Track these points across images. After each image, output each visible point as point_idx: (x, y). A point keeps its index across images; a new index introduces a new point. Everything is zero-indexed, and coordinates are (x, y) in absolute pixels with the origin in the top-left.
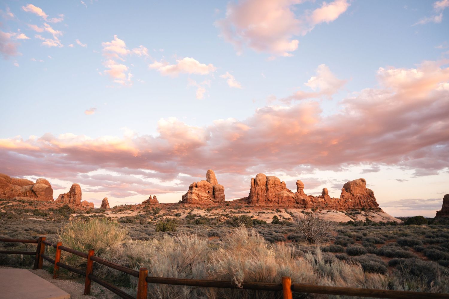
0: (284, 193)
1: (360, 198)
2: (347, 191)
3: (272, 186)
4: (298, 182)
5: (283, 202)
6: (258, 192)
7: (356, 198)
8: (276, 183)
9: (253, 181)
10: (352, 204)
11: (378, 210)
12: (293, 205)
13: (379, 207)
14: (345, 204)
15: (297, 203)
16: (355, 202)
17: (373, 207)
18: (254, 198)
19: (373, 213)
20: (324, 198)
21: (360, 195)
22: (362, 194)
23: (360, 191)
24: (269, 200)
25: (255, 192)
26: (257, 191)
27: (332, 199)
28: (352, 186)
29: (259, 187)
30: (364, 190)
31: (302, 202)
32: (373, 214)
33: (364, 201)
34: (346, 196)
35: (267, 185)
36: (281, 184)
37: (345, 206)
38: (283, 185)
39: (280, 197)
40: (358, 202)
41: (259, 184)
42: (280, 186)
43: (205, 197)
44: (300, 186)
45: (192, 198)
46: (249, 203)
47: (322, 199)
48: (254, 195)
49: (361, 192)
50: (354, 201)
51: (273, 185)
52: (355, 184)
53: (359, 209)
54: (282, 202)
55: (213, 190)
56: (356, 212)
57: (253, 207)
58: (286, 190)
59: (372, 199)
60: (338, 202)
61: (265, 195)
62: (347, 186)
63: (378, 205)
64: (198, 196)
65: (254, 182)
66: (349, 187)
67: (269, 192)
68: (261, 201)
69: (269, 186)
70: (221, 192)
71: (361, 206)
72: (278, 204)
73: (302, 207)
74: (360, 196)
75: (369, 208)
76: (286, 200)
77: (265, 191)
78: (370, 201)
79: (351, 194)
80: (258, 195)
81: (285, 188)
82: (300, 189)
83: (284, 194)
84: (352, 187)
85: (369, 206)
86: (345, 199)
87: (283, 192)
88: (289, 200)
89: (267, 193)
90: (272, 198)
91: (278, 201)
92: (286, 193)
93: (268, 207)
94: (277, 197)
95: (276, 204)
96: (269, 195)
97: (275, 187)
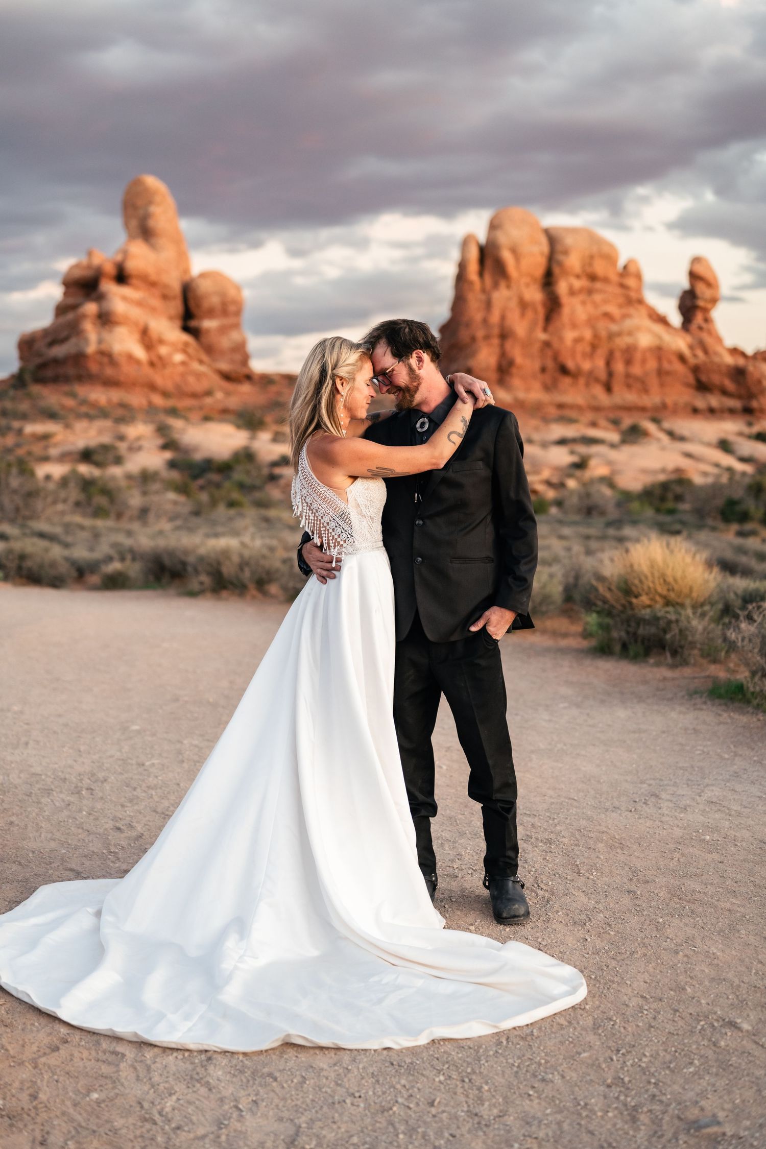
0: (638, 329)
3: (577, 284)
4: (699, 269)
5: (637, 379)
6: (503, 318)
8: (599, 268)
9: (473, 252)
12: (687, 398)
15: (702, 387)
18: (484, 353)
24: (564, 370)
25: (485, 321)
26: (495, 318)
29: (507, 292)
31: (729, 385)
35: (548, 280)
36: (621, 275)
38: (631, 282)
39: (618, 355)
41: (508, 268)
42: (618, 290)
44: (705, 293)
48: (480, 334)
51: (585, 281)
54: (630, 381)
58: (644, 312)
61: (542, 336)
65: (481, 261)
67: (564, 318)
68: (520, 377)
69: (562, 287)
72: (610, 390)
76: (648, 367)
77: (542, 316)
80: (503, 337)
81: (639, 301)
82: (705, 308)
83: (639, 336)
87: (635, 321)
88: (668, 373)
89: (551, 328)
90: (579, 357)
91: (610, 374)
92: (650, 331)
93: (561, 406)
94: (601, 354)
95: (598, 391)
96: (561, 339)
97: (590, 292)
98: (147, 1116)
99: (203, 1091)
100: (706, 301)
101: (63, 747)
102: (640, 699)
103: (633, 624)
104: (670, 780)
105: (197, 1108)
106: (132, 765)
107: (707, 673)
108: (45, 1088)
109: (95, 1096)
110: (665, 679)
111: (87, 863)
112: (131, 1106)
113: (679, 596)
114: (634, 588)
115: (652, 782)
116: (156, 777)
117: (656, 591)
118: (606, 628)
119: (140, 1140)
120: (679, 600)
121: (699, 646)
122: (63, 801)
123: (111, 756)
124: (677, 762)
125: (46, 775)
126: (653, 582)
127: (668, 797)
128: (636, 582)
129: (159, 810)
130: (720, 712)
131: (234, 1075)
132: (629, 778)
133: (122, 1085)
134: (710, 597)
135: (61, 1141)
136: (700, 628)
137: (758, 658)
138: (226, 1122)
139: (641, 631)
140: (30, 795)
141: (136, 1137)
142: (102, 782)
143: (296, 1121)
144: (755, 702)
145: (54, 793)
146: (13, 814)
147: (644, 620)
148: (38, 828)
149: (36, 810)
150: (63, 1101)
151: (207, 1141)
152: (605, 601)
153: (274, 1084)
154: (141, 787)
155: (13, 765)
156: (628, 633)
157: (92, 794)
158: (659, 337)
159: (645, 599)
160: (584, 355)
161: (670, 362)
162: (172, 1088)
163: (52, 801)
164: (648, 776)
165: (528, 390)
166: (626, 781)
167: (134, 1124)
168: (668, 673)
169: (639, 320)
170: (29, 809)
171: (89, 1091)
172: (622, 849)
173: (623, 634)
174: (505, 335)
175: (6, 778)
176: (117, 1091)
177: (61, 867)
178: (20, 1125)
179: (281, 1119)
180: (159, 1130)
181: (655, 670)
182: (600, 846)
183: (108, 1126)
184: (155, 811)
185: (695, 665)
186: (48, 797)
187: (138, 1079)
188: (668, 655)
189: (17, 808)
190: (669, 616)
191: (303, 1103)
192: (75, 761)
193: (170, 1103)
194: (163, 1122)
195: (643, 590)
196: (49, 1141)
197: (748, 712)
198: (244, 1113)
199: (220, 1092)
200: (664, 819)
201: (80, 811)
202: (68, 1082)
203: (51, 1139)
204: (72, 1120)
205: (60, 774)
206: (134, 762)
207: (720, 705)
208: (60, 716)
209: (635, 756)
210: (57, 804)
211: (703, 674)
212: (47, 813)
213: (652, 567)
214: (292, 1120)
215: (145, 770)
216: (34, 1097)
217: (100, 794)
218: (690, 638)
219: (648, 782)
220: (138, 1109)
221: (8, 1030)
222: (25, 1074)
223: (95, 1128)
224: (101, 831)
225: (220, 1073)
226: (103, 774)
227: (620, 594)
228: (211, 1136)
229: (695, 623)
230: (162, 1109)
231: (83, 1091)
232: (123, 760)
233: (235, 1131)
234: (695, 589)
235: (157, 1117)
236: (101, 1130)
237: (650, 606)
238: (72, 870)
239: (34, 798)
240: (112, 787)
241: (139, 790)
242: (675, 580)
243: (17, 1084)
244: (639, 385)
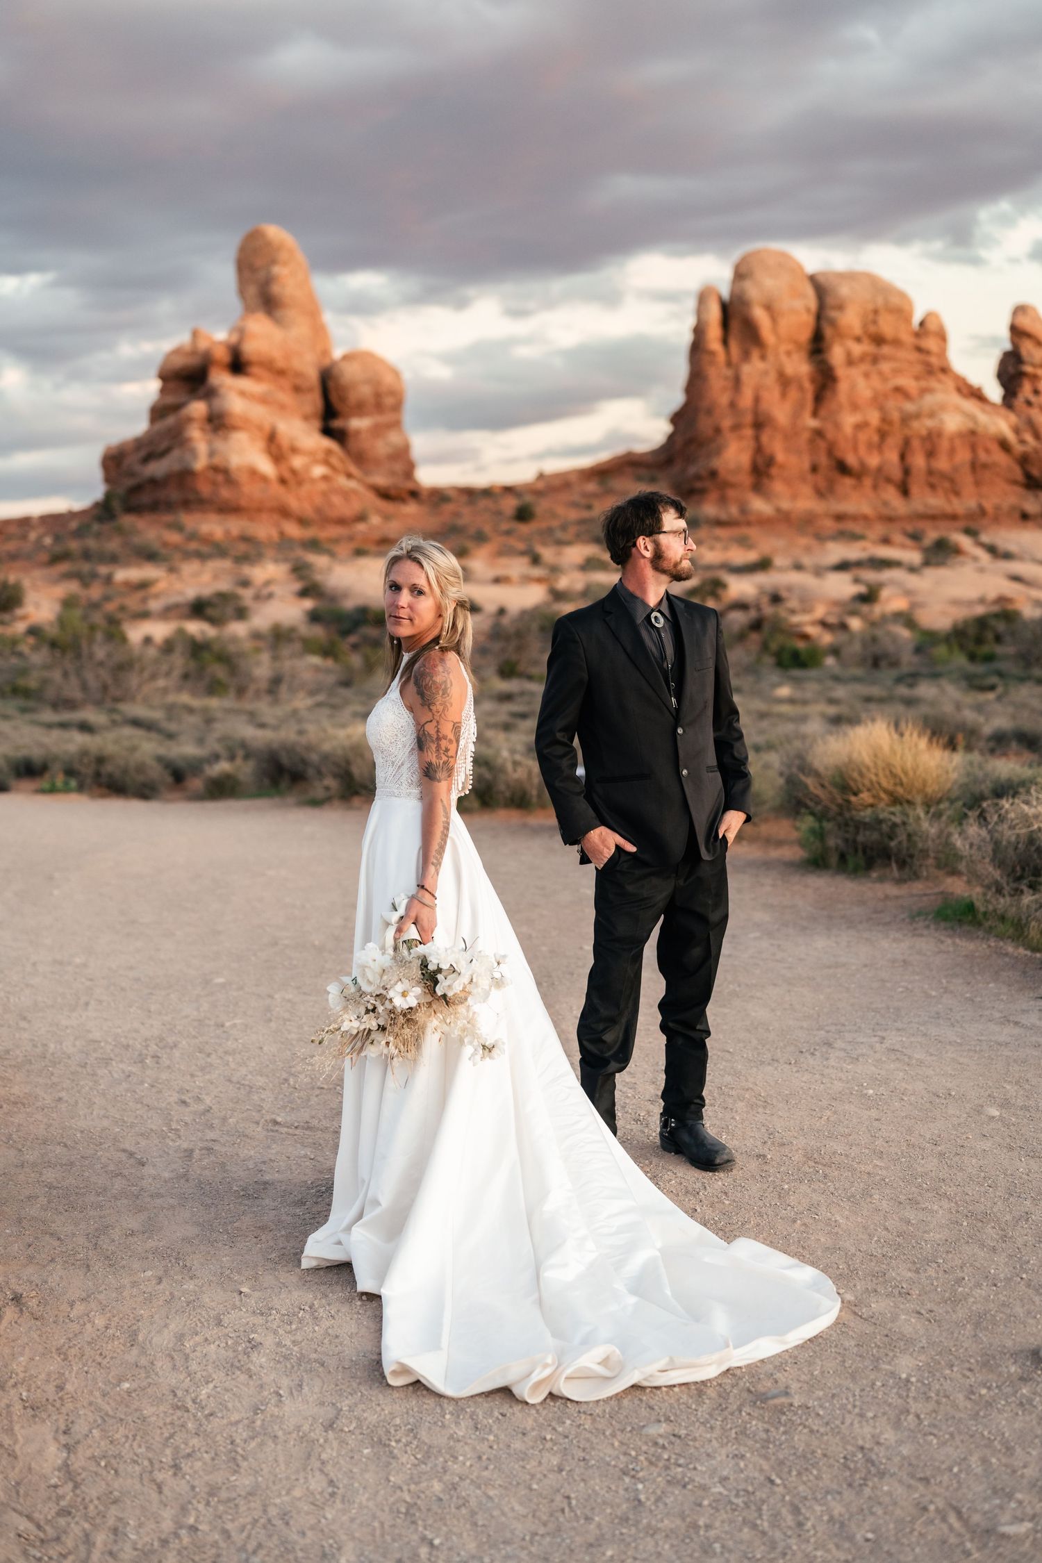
0: (943, 407)
3: (858, 349)
4: (1021, 323)
5: (943, 476)
6: (756, 399)
8: (887, 326)
9: (714, 311)
12: (1012, 499)
15: (1032, 483)
18: (733, 449)
24: (842, 468)
25: (733, 405)
26: (747, 399)
29: (761, 364)
35: (817, 345)
36: (917, 334)
38: (931, 345)
39: (916, 443)
41: (761, 334)
42: (914, 356)
44: (1038, 355)
46: (690, 492)
48: (726, 425)
51: (867, 346)
54: (934, 479)
55: (321, 400)
57: (733, 522)
58: (950, 384)
61: (812, 423)
65: (727, 323)
67: (842, 398)
68: (782, 478)
69: (836, 355)
70: (387, 417)
72: (905, 489)
76: (958, 459)
77: (811, 396)
80: (758, 427)
81: (943, 370)
83: (944, 417)
87: (939, 396)
88: (985, 466)
89: (823, 412)
90: (862, 450)
91: (907, 472)
92: (958, 409)
93: (840, 517)
94: (894, 442)
95: (891, 495)
96: (837, 426)
97: (875, 360)
98: (180, 1404)
99: (243, 1378)
100: (1034, 365)
101: (131, 1007)
102: (851, 924)
103: (851, 829)
104: (855, 1025)
105: (234, 1394)
106: (209, 1026)
107: (941, 888)
108: (73, 1379)
109: (126, 1385)
110: (887, 897)
111: (143, 1143)
112: (163, 1395)
113: (910, 792)
114: (852, 784)
115: (833, 1028)
116: (236, 1040)
117: (879, 784)
118: (820, 835)
119: (169, 1427)
120: (909, 797)
121: (932, 855)
122: (123, 1072)
123: (186, 1017)
124: (871, 1003)
125: (107, 1042)
126: (876, 775)
127: (843, 1046)
128: (855, 775)
129: (234, 1079)
130: (943, 938)
131: (279, 1362)
132: (805, 1024)
133: (157, 1374)
134: (949, 790)
135: (85, 1430)
136: (933, 831)
137: (991, 869)
138: (263, 1408)
139: (860, 838)
140: (84, 1066)
141: (165, 1424)
142: (171, 1048)
143: (338, 1405)
144: (987, 924)
145: (114, 1063)
146: (63, 1089)
147: (865, 824)
148: (91, 1104)
149: (91, 1084)
150: (91, 1392)
151: (240, 1426)
152: (817, 800)
153: (320, 1369)
154: (215, 1051)
155: (68, 1031)
156: (846, 840)
157: (157, 1063)
158: (972, 418)
159: (865, 797)
160: (870, 446)
161: (987, 451)
162: (210, 1376)
163: (110, 1072)
164: (830, 1021)
165: (794, 497)
166: (802, 1028)
167: (165, 1413)
168: (891, 889)
169: (944, 395)
170: (82, 1083)
171: (120, 1381)
172: (765, 1107)
173: (840, 842)
174: (759, 423)
175: (58, 1047)
176: (150, 1380)
177: (112, 1149)
178: (44, 1415)
179: (322, 1404)
180: (191, 1417)
181: (878, 886)
182: (740, 1105)
183: (138, 1414)
184: (230, 1081)
185: (927, 878)
186: (106, 1067)
187: (174, 1368)
188: (894, 866)
189: (68, 1082)
190: (893, 818)
191: (348, 1387)
192: (143, 1024)
193: (204, 1392)
194: (195, 1408)
195: (864, 785)
196: (72, 1430)
197: (978, 937)
198: (283, 1399)
199: (260, 1379)
200: (826, 1071)
201: (142, 1083)
202: (98, 1373)
203: (76, 1428)
204: (99, 1410)
205: (123, 1039)
206: (212, 1023)
207: (945, 929)
208: (131, 968)
209: (822, 997)
210: (116, 1076)
211: (936, 890)
212: (102, 1087)
213: (876, 756)
214: (333, 1404)
215: (224, 1032)
216: (60, 1388)
217: (168, 1062)
218: (920, 845)
219: (827, 1028)
220: (171, 1397)
221: (38, 1323)
222: (54, 1365)
223: (123, 1417)
224: (164, 1105)
225: (263, 1360)
226: (174, 1038)
227: (835, 791)
228: (246, 1422)
229: (925, 825)
230: (196, 1398)
231: (115, 1382)
232: (199, 1020)
233: (272, 1416)
234: (930, 782)
235: (190, 1404)
236: (130, 1419)
237: (872, 806)
238: (124, 1151)
239: (89, 1069)
240: (182, 1054)
241: (213, 1056)
242: (906, 773)
243: (43, 1376)
244: (947, 485)
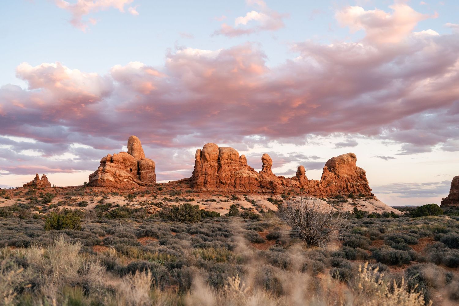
0: (243, 172)
1: (347, 181)
2: (330, 171)
3: (226, 161)
4: (265, 157)
6: (206, 170)
7: (342, 180)
8: (233, 157)
9: (199, 154)
10: (337, 189)
11: (370, 197)
12: (257, 190)
13: (372, 192)
14: (326, 189)
15: (262, 187)
16: (341, 186)
17: (363, 193)
18: (200, 179)
19: (364, 200)
20: (299, 179)
21: (348, 176)
22: (350, 175)
23: (348, 170)
24: (222, 183)
25: (201, 171)
26: (204, 170)
27: (310, 182)
28: (338, 163)
29: (207, 164)
30: (353, 169)
31: (268, 186)
32: (363, 203)
33: (353, 185)
34: (328, 177)
35: (219, 160)
36: (240, 159)
37: (327, 191)
38: (242, 161)
39: (238, 178)
40: (345, 186)
41: (207, 158)
42: (239, 163)
43: (125, 177)
44: (267, 163)
45: (105, 178)
46: (192, 187)
47: (297, 181)
48: (200, 174)
49: (348, 173)
50: (339, 185)
51: (229, 161)
52: (341, 161)
53: (345, 195)
54: (241, 185)
55: (137, 167)
56: (342, 199)
57: (198, 192)
58: (246, 168)
59: (364, 182)
60: (318, 185)
61: (217, 174)
62: (331, 163)
63: (370, 190)
64: (115, 176)
65: (201, 156)
66: (334, 165)
67: (223, 170)
68: (209, 184)
69: (222, 162)
70: (150, 170)
71: (348, 191)
72: (235, 188)
73: (268, 193)
74: (347, 178)
75: (358, 194)
76: (246, 182)
77: (217, 170)
78: (361, 185)
79: (336, 174)
80: (205, 175)
81: (245, 165)
82: (267, 167)
83: (244, 174)
84: (337, 165)
85: (359, 192)
86: (327, 181)
87: (243, 170)
88: (251, 183)
89: (219, 173)
90: (226, 180)
91: (235, 184)
92: (247, 173)
94: (233, 179)
95: (232, 188)
96: (222, 175)
97: (230, 163)
160: (228, 179)
161: (251, 180)
165: (211, 188)
174: (206, 174)
244: (243, 186)
